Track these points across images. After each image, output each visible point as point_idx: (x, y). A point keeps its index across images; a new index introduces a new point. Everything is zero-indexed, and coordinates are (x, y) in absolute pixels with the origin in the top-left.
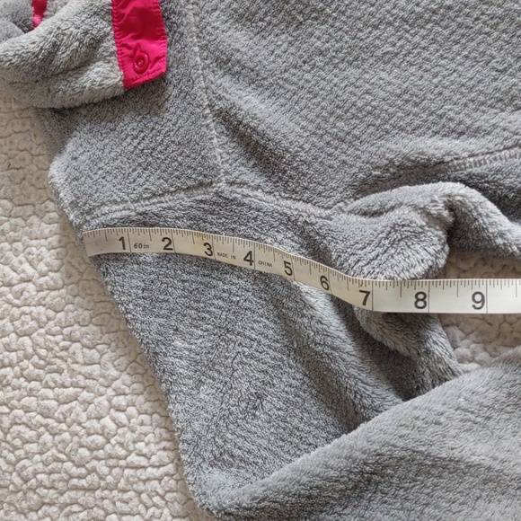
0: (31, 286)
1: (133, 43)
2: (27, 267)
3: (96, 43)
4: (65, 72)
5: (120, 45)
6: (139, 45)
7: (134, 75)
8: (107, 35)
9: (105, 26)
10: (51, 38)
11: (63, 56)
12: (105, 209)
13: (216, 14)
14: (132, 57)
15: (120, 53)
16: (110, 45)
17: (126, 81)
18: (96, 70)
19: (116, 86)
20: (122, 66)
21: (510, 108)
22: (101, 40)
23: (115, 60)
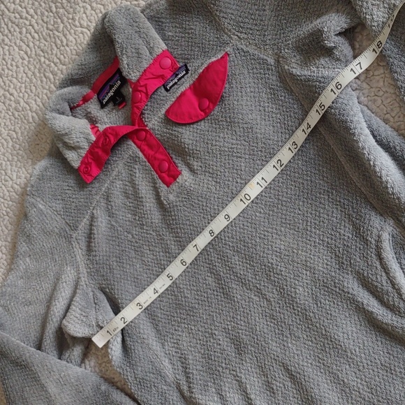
1: (90, 160)
5: (86, 155)
6: (91, 163)
7: (82, 171)
8: (85, 148)
9: (86, 146)
12: (38, 199)
13: (121, 182)
14: (86, 164)
15: (84, 158)
16: (83, 153)
17: (79, 168)
18: (73, 155)
20: (82, 163)
21: (151, 320)
22: (82, 148)
23: (81, 159)
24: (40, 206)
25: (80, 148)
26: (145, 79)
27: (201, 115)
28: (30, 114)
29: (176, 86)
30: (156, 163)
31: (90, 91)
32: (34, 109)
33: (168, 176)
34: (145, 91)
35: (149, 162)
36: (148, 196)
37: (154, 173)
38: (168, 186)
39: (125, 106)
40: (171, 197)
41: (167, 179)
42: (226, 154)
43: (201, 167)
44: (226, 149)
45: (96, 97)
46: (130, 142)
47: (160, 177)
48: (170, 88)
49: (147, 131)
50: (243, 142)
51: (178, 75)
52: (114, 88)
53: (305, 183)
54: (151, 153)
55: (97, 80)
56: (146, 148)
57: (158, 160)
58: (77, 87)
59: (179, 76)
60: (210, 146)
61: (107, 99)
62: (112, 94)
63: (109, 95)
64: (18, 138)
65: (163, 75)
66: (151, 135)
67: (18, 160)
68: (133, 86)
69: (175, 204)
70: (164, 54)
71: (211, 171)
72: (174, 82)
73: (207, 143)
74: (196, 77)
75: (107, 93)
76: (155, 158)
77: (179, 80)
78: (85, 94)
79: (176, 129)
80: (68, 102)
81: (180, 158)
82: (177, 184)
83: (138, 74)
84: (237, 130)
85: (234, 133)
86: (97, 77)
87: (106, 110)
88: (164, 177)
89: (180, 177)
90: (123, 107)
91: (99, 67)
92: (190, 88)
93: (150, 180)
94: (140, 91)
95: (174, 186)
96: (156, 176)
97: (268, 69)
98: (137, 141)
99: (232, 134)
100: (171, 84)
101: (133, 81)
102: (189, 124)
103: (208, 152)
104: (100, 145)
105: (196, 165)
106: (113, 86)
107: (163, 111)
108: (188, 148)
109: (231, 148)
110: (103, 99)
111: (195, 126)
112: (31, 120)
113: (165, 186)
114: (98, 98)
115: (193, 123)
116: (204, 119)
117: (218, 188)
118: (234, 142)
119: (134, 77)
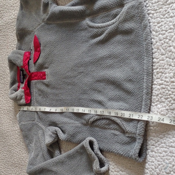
0: (17, 131)
1: (27, 97)
2: (16, 128)
3: (22, 96)
4: (19, 100)
9: (23, 94)
10: (16, 95)
11: (18, 98)
12: (22, 122)
14: (26, 99)
16: (24, 97)
17: (26, 102)
18: (22, 100)
19: (24, 103)
23: (24, 99)
24: (23, 123)
26: (24, 62)
28: (11, 108)
30: (40, 77)
31: (18, 83)
32: (11, 106)
35: (38, 80)
39: (27, 76)
40: (48, 80)
41: (44, 77)
43: (48, 64)
44: (49, 53)
45: (20, 83)
49: (33, 73)
50: (51, 47)
52: (22, 75)
53: (68, 37)
55: (17, 78)
56: (36, 77)
58: (15, 85)
60: (45, 57)
64: (12, 118)
67: (15, 123)
68: (23, 67)
70: (25, 53)
71: (50, 62)
75: (21, 78)
78: (18, 85)
79: (37, 63)
81: (43, 69)
83: (22, 62)
85: (48, 47)
89: (46, 73)
91: (15, 74)
93: (42, 83)
94: (25, 66)
95: (47, 77)
96: (42, 80)
97: (44, 26)
98: (34, 79)
101: (22, 65)
103: (46, 59)
104: (26, 89)
105: (46, 65)
107: (33, 64)
108: (42, 63)
110: (22, 81)
111: (40, 57)
112: (12, 109)
113: (45, 80)
116: (40, 53)
117: (55, 64)
118: (49, 49)
119: (22, 64)
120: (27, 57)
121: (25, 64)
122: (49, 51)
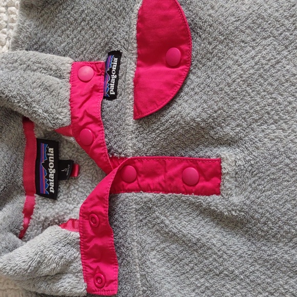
1: (94, 266)
5: (84, 264)
6: (98, 267)
7: (95, 288)
8: (75, 258)
9: (75, 253)
14: (93, 275)
15: (84, 270)
18: (69, 280)
19: (80, 293)
20: (86, 279)
22: (72, 262)
25: (69, 263)
26: (80, 107)
27: (183, 70)
29: (120, 81)
30: (178, 182)
31: (25, 198)
33: (207, 180)
34: (90, 120)
35: (167, 192)
36: (204, 231)
37: (185, 197)
38: (218, 193)
40: (236, 199)
41: (209, 185)
42: (256, 77)
43: (238, 126)
44: (252, 71)
45: (37, 197)
46: (123, 196)
47: (199, 193)
48: (115, 90)
49: (132, 162)
50: (264, 42)
51: (111, 69)
52: (51, 162)
54: (160, 179)
55: (24, 176)
56: (148, 181)
57: (176, 176)
58: (8, 206)
59: (114, 69)
60: (227, 89)
61: (52, 184)
62: (54, 171)
63: (52, 176)
65: (95, 86)
66: (140, 160)
68: (71, 132)
69: (248, 202)
70: (76, 68)
71: (255, 116)
72: (113, 81)
73: (221, 90)
74: (135, 45)
75: (48, 177)
76: (171, 179)
77: (117, 73)
78: (22, 205)
79: (166, 118)
80: (11, 231)
81: (201, 147)
82: (227, 178)
83: (65, 110)
84: (243, 37)
85: (243, 44)
86: (20, 171)
87: (61, 198)
88: (203, 187)
89: (224, 165)
90: (79, 173)
91: (14, 156)
92: (138, 66)
93: (189, 210)
94: (84, 126)
95: (227, 183)
96: (191, 198)
98: (129, 186)
99: (242, 48)
100: (112, 86)
102: (177, 95)
103: (233, 99)
104: (92, 234)
105: (229, 130)
106: (48, 162)
107: (130, 120)
108: (204, 120)
109: (256, 64)
110: (48, 190)
111: (186, 89)
113: (215, 196)
114: (41, 195)
115: (181, 89)
116: (189, 71)
117: (285, 126)
118: (253, 53)
119: (64, 117)
120: (89, 86)
121: (87, 119)
122: (252, 62)
